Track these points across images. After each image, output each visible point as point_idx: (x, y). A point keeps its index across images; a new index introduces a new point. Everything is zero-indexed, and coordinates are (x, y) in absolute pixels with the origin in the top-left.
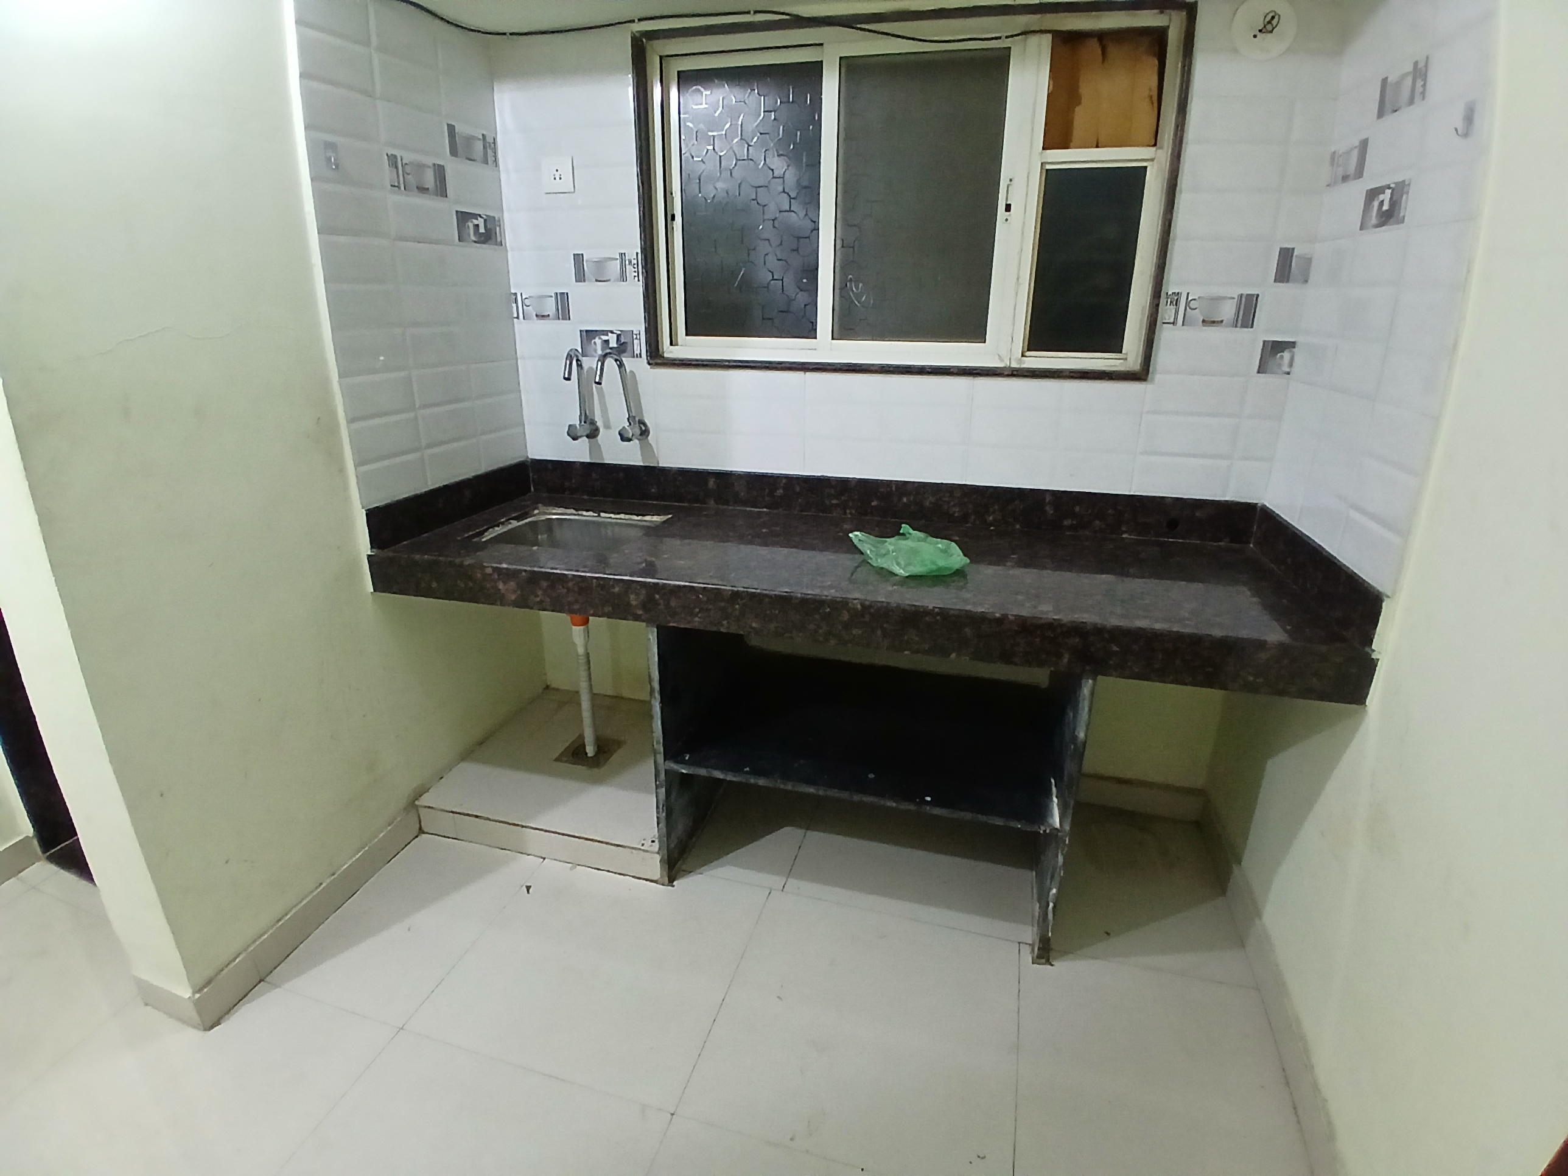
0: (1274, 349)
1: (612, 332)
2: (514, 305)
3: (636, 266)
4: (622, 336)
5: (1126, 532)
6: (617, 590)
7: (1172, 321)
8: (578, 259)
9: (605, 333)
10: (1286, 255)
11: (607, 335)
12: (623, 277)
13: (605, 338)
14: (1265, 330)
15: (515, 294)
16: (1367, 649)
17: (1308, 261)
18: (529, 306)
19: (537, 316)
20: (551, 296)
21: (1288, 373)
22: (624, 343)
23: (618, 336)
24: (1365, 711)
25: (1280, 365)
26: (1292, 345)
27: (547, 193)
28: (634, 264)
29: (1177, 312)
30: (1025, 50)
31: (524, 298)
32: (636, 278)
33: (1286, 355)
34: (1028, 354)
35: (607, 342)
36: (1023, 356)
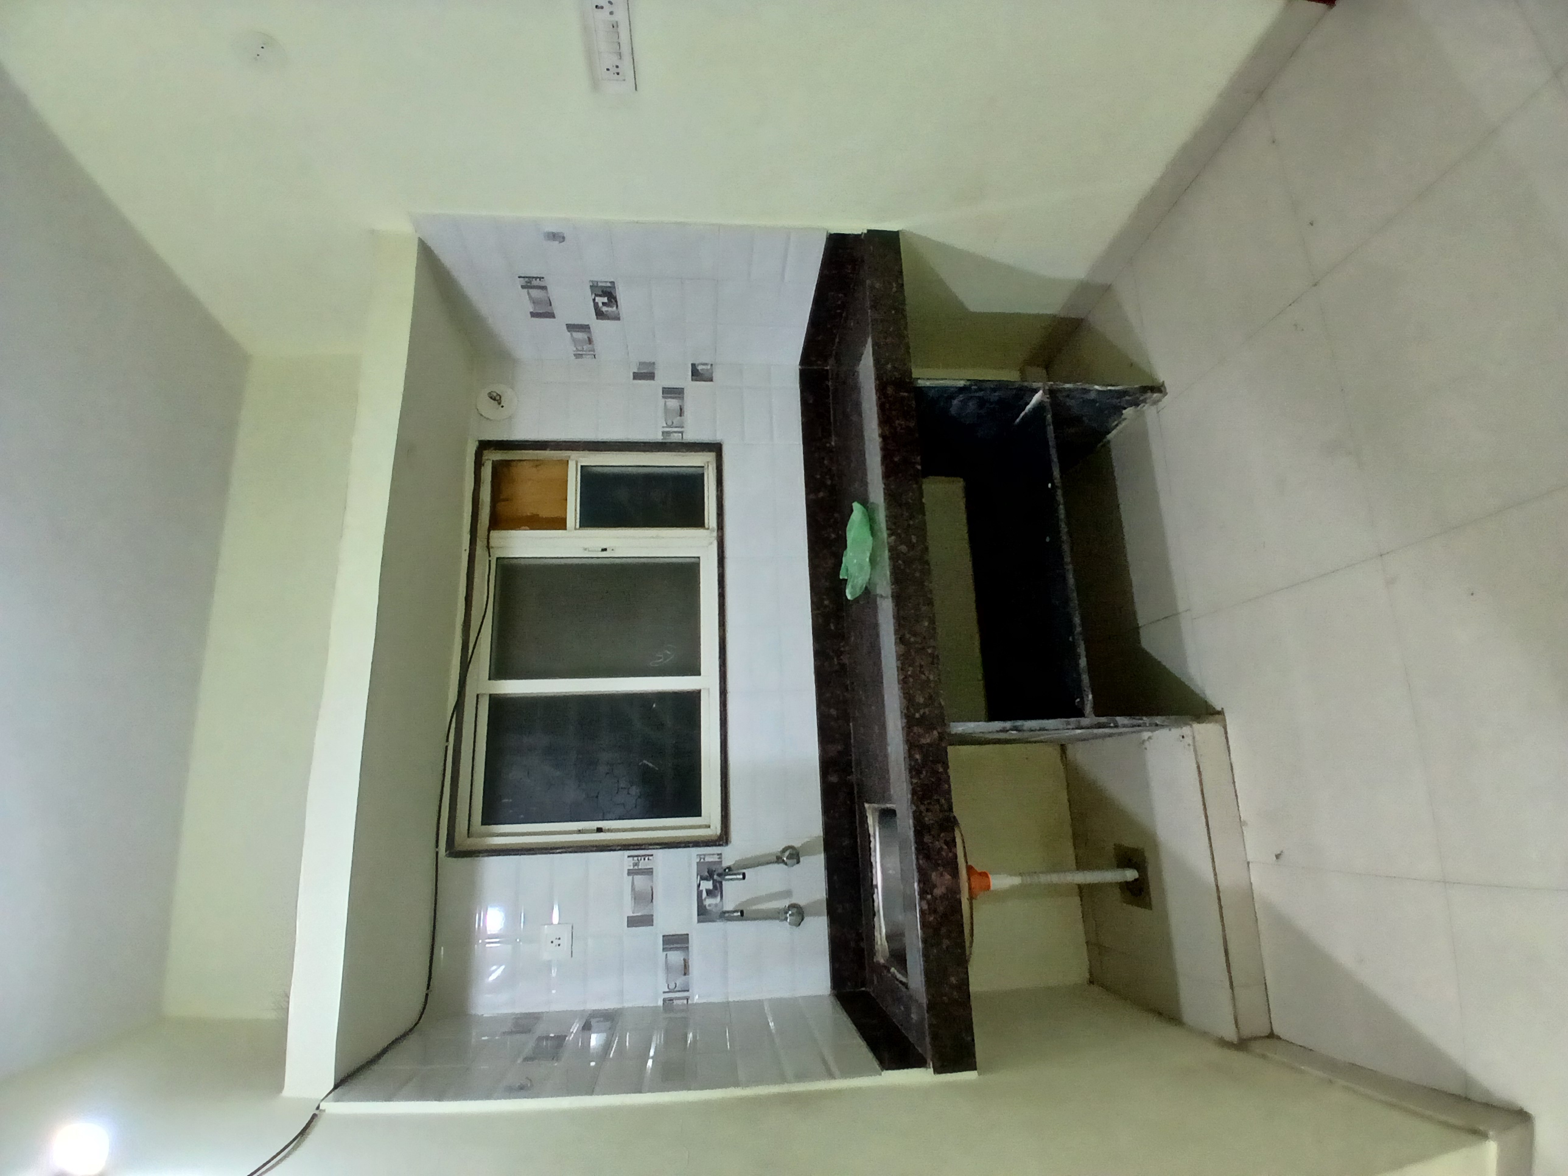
0: (697, 374)
1: (699, 886)
2: (675, 1002)
3: (639, 858)
4: (702, 874)
5: (830, 443)
6: (918, 757)
7: (680, 434)
8: (633, 922)
9: (700, 894)
10: (637, 376)
11: (702, 891)
12: (649, 872)
13: (704, 894)
14: (684, 380)
15: (664, 1000)
16: (863, 236)
17: (641, 364)
18: (676, 984)
19: (685, 974)
20: (666, 955)
21: (712, 365)
22: (708, 872)
23: (702, 878)
24: (901, 231)
25: (707, 370)
26: (693, 365)
27: (572, 956)
28: (638, 859)
29: (675, 432)
30: (498, 548)
31: (667, 990)
32: (650, 858)
33: (700, 368)
34: (706, 526)
35: (709, 892)
36: (708, 529)
